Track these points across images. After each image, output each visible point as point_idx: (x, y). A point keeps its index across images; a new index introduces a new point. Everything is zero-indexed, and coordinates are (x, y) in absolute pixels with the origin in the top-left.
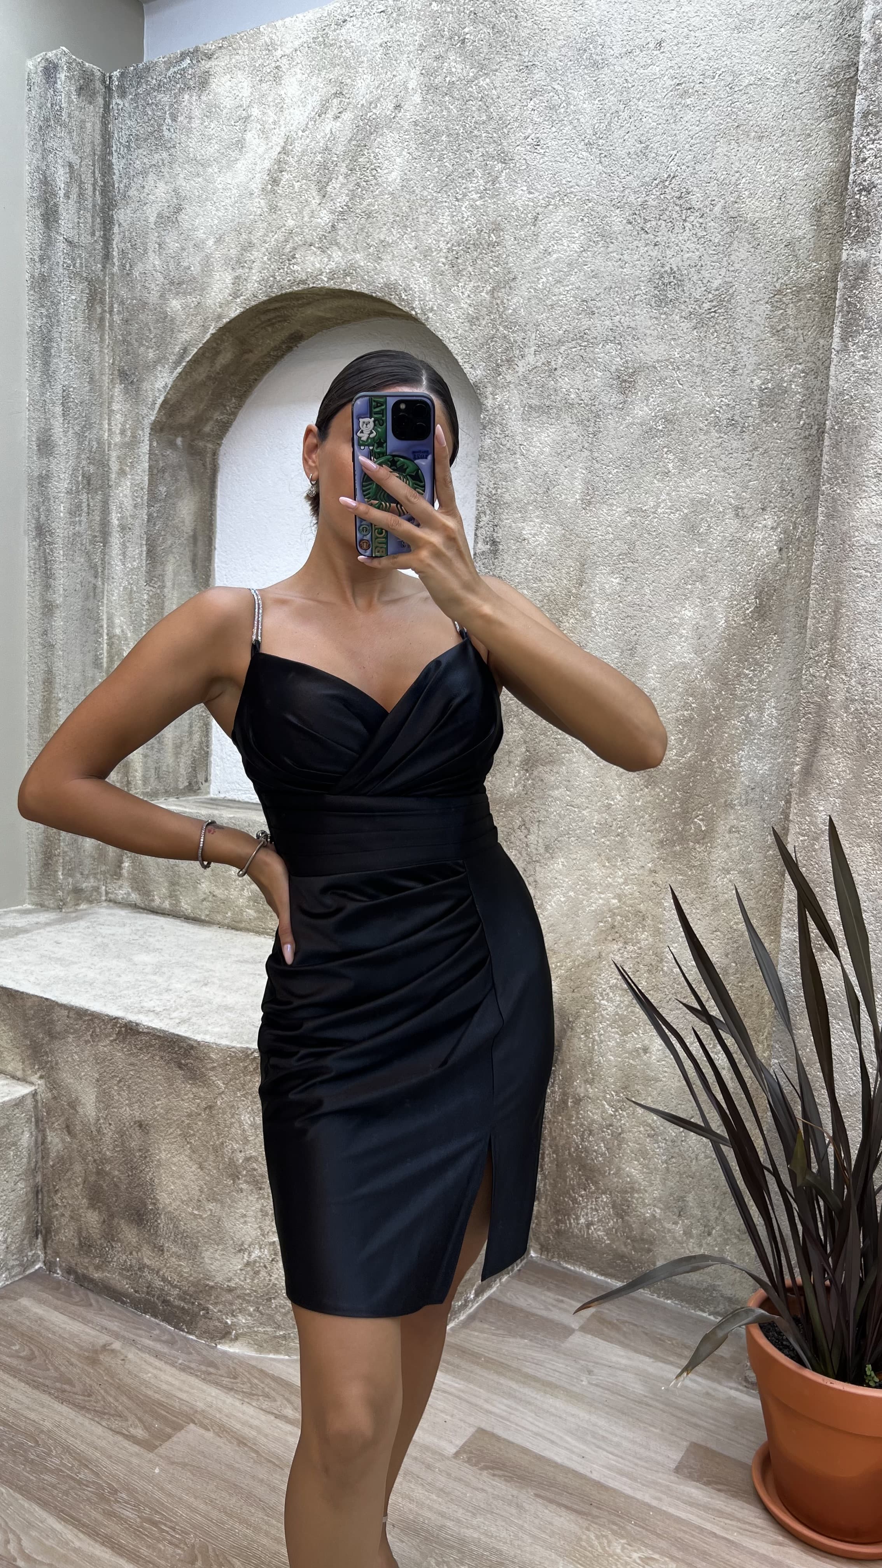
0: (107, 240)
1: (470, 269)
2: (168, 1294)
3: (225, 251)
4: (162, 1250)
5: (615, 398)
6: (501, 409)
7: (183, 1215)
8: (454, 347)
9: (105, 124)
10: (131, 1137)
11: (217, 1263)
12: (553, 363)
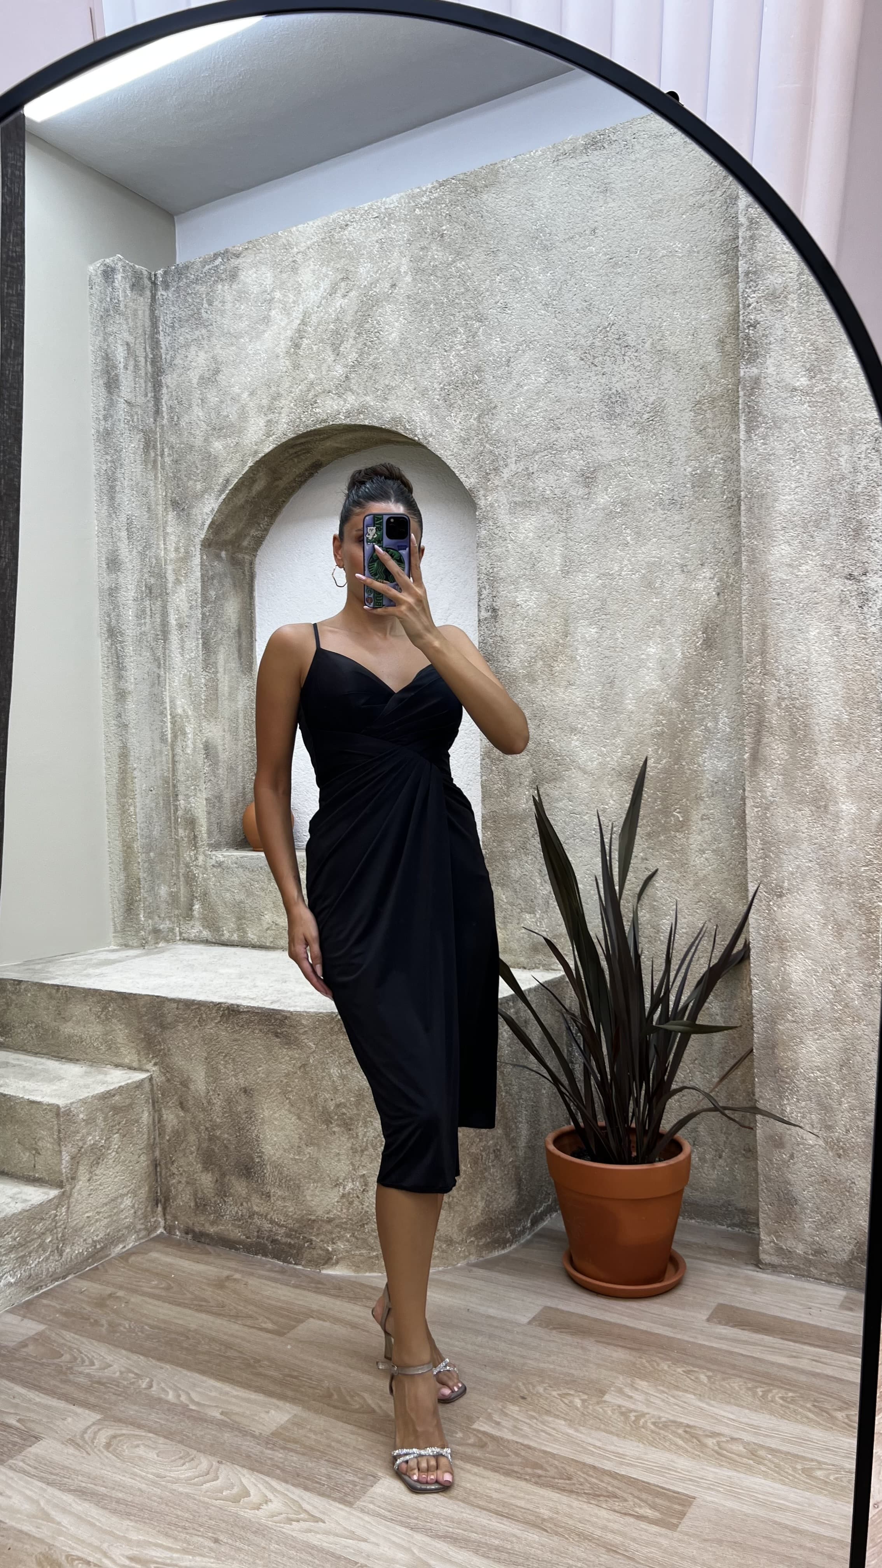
0: (157, 400)
1: (460, 402)
2: (276, 1234)
3: (258, 401)
4: (269, 1196)
5: (582, 491)
6: (492, 507)
7: (286, 1161)
8: (451, 463)
9: (152, 311)
10: (237, 1102)
11: (317, 1199)
12: (530, 469)
